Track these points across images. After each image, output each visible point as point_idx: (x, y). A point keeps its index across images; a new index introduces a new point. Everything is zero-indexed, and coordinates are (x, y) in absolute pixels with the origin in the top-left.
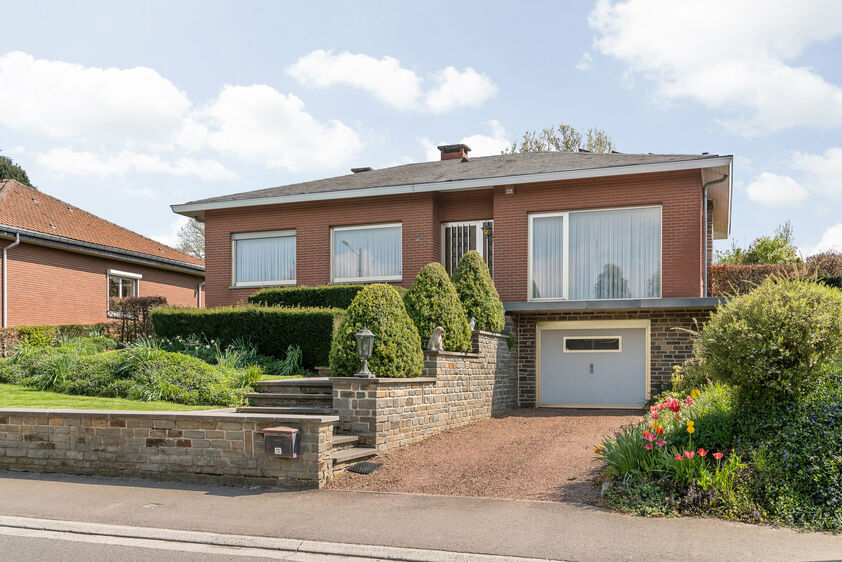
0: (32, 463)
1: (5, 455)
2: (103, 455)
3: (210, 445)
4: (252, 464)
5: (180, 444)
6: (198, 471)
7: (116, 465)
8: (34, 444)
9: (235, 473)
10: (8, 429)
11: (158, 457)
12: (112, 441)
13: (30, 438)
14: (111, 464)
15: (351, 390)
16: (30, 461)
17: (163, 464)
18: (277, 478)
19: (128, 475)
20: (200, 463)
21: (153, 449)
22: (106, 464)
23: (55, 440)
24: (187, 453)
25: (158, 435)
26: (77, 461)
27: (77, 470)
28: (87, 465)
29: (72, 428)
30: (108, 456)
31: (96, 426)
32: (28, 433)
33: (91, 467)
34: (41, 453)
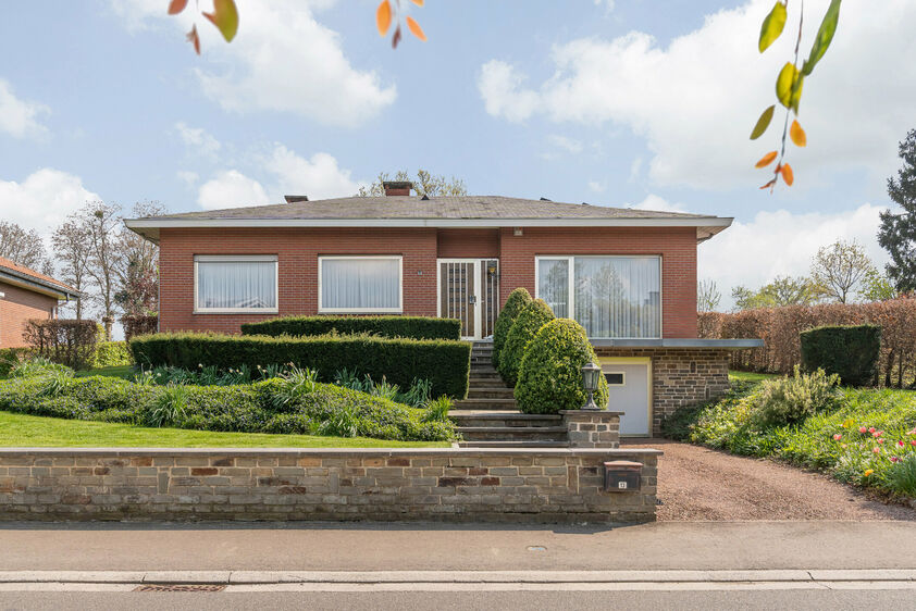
0: (271, 511)
1: (226, 503)
2: (377, 498)
3: (526, 482)
4: (576, 499)
5: (485, 482)
6: (508, 510)
7: (396, 508)
8: (274, 488)
9: (556, 510)
10: (233, 473)
11: (455, 498)
12: (390, 482)
13: (269, 482)
14: (388, 508)
15: (592, 423)
16: (268, 508)
17: (461, 504)
18: (609, 512)
19: (413, 519)
20: (512, 501)
21: (449, 488)
22: (381, 507)
23: (306, 483)
24: (494, 492)
25: (457, 473)
26: (338, 506)
27: (339, 515)
28: (355, 509)
29: (332, 469)
30: (383, 498)
31: (366, 467)
32: (265, 476)
33: (360, 512)
34: (284, 498)
